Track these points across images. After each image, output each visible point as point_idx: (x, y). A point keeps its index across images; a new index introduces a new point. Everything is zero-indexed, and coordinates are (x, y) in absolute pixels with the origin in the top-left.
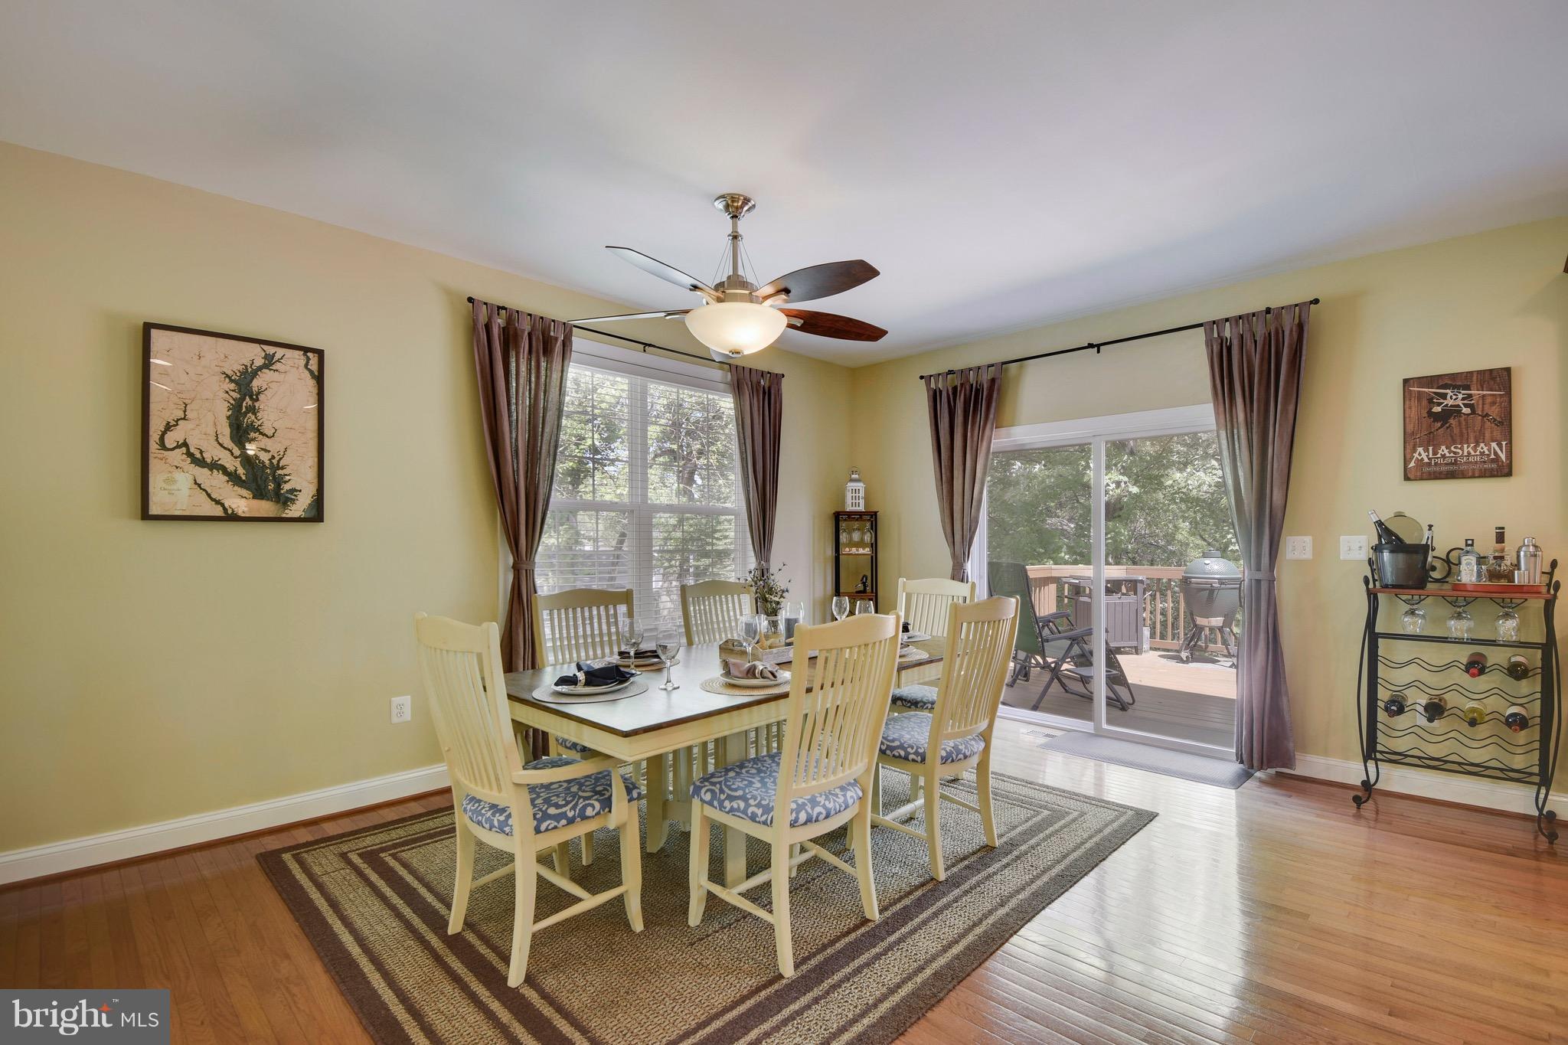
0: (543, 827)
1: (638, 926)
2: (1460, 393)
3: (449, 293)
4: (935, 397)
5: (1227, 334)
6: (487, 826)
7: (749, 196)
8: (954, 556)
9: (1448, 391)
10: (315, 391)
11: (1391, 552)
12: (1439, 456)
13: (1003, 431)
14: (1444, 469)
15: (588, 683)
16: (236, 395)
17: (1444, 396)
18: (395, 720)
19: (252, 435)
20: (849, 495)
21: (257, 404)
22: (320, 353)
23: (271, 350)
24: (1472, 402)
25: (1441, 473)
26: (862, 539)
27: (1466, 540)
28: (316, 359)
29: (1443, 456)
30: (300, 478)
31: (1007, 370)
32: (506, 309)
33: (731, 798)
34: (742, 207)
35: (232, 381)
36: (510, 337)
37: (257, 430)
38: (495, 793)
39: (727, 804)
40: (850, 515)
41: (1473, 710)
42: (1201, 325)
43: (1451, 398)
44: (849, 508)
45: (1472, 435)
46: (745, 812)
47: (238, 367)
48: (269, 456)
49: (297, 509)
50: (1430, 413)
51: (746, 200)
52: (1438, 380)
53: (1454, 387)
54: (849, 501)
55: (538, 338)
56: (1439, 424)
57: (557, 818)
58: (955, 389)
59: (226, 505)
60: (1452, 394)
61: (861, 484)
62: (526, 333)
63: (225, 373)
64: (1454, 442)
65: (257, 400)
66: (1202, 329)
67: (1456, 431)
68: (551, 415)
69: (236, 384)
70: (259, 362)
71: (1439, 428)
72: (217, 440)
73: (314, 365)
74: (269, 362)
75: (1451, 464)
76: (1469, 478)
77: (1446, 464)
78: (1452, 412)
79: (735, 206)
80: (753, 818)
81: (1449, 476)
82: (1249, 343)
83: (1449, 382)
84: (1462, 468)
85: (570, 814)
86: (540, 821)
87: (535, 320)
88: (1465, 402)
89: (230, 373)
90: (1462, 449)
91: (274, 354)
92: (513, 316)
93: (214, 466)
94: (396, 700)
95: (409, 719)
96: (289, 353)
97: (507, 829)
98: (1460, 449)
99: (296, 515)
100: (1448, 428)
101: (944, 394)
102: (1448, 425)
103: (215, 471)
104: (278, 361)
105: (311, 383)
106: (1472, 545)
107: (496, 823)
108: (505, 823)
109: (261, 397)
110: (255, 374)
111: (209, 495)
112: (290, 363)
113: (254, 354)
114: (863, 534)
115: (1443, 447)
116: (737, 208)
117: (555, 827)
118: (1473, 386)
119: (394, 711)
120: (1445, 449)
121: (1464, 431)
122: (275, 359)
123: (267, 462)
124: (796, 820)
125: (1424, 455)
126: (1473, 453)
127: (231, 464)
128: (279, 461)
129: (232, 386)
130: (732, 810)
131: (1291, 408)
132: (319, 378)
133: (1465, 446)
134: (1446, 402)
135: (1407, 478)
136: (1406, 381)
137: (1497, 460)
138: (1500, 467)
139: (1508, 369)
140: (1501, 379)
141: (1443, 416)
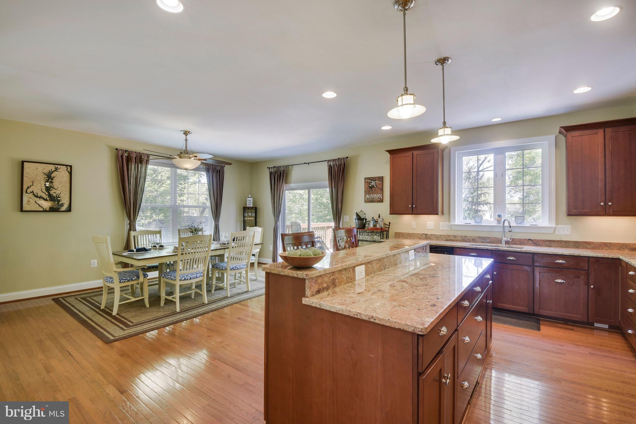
0: (121, 281)
1: (148, 306)
2: (374, 182)
3: (110, 147)
4: (271, 173)
5: (331, 164)
6: (108, 282)
7: (190, 131)
8: (275, 220)
9: (372, 181)
10: (69, 176)
11: (358, 220)
13: (288, 185)
15: (137, 251)
16: (47, 179)
17: (371, 182)
18: (92, 266)
19: (51, 189)
20: (248, 202)
21: (53, 181)
22: (71, 166)
23: (57, 166)
25: (371, 201)
26: (252, 215)
27: (373, 217)
28: (70, 168)
29: (371, 197)
30: (65, 200)
31: (289, 168)
32: (128, 151)
33: (168, 276)
34: (188, 134)
35: (46, 175)
36: (129, 159)
37: (53, 188)
38: (110, 274)
39: (167, 277)
40: (248, 208)
42: (326, 161)
44: (248, 206)
45: (376, 192)
46: (170, 278)
47: (48, 171)
48: (56, 194)
49: (64, 208)
50: (369, 186)
51: (189, 132)
52: (371, 179)
54: (248, 204)
55: (138, 159)
57: (125, 280)
58: (275, 172)
59: (44, 208)
61: (252, 198)
62: (134, 158)
63: (44, 173)
65: (53, 179)
66: (326, 162)
67: (374, 191)
68: (142, 180)
69: (47, 176)
70: (53, 169)
72: (41, 191)
73: (69, 170)
74: (56, 169)
76: (375, 202)
77: (372, 199)
78: (373, 187)
79: (186, 133)
80: (172, 279)
82: (335, 166)
84: (374, 200)
85: (128, 279)
86: (121, 280)
87: (137, 154)
88: (375, 184)
89: (45, 173)
91: (58, 167)
92: (130, 153)
93: (41, 197)
94: (92, 261)
95: (97, 266)
96: (62, 167)
97: (113, 282)
98: (374, 195)
99: (63, 210)
100: (372, 190)
101: (273, 173)
103: (41, 199)
104: (59, 169)
105: (68, 174)
107: (110, 281)
108: (113, 281)
109: (54, 179)
110: (52, 173)
111: (39, 205)
112: (62, 169)
113: (52, 167)
114: (252, 213)
116: (187, 134)
117: (124, 282)
118: (377, 181)
119: (92, 264)
120: (371, 195)
122: (58, 168)
123: (55, 196)
124: (181, 279)
125: (368, 196)
126: (376, 196)
127: (45, 197)
128: (59, 196)
129: (46, 176)
130: (168, 278)
131: (342, 183)
132: (71, 173)
134: (372, 184)
135: (365, 202)
136: (365, 178)
137: (380, 198)
138: (381, 200)
139: (383, 177)
140: (381, 179)
141: (371, 187)
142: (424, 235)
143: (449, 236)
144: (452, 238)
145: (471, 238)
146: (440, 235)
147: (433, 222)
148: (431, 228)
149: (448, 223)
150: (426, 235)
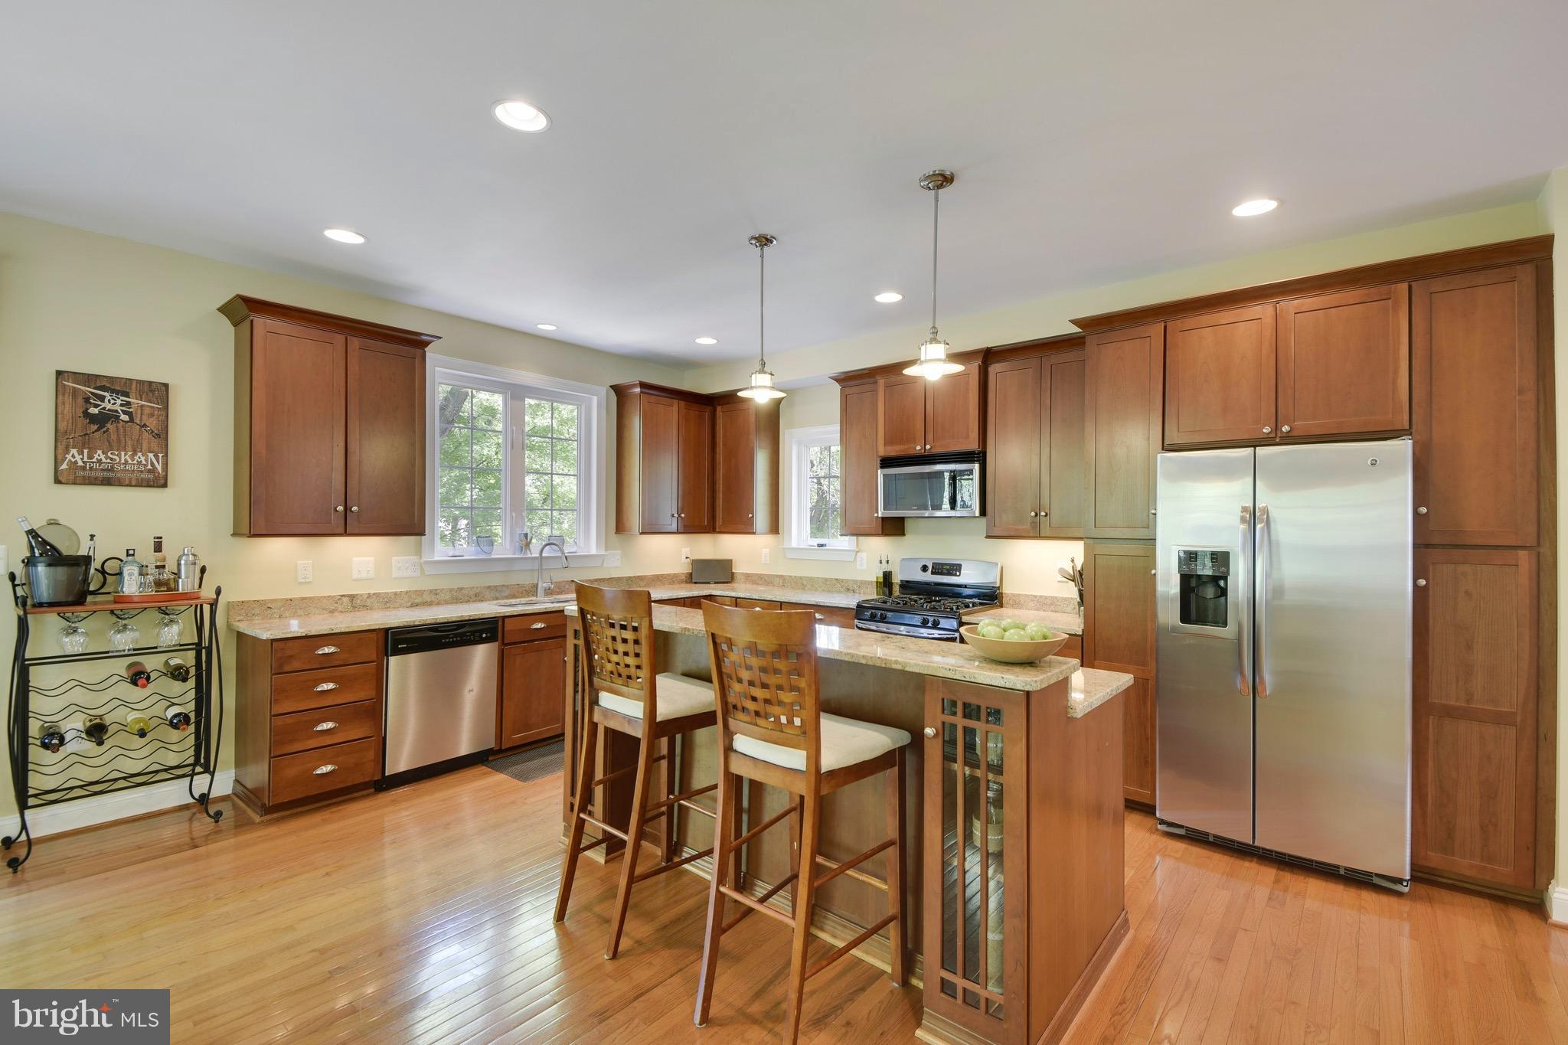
2: (119, 398)
12: (94, 460)
14: (100, 474)
24: (131, 410)
25: (96, 479)
27: (127, 550)
29: (100, 461)
41: (139, 720)
43: (109, 401)
45: (129, 443)
52: (96, 380)
53: (113, 392)
56: (96, 427)
60: (110, 398)
64: (111, 448)
67: (114, 437)
71: (96, 431)
75: (107, 470)
76: (125, 486)
77: (102, 470)
81: (105, 482)
83: (108, 385)
84: (119, 475)
88: (124, 408)
90: (119, 456)
98: (117, 455)
100: (104, 432)
102: (105, 429)
106: (133, 555)
115: (100, 452)
120: (101, 454)
121: (122, 438)
125: (78, 458)
126: (130, 462)
133: (123, 453)
134: (103, 405)
135: (58, 481)
136: (59, 373)
137: (153, 471)
138: (157, 478)
139: (166, 386)
140: (159, 393)
141: (103, 420)
142: (345, 599)
143: (420, 593)
144: (427, 598)
145: (472, 593)
146: (395, 594)
147: (372, 559)
148: (364, 575)
149: (414, 558)
150: (352, 597)
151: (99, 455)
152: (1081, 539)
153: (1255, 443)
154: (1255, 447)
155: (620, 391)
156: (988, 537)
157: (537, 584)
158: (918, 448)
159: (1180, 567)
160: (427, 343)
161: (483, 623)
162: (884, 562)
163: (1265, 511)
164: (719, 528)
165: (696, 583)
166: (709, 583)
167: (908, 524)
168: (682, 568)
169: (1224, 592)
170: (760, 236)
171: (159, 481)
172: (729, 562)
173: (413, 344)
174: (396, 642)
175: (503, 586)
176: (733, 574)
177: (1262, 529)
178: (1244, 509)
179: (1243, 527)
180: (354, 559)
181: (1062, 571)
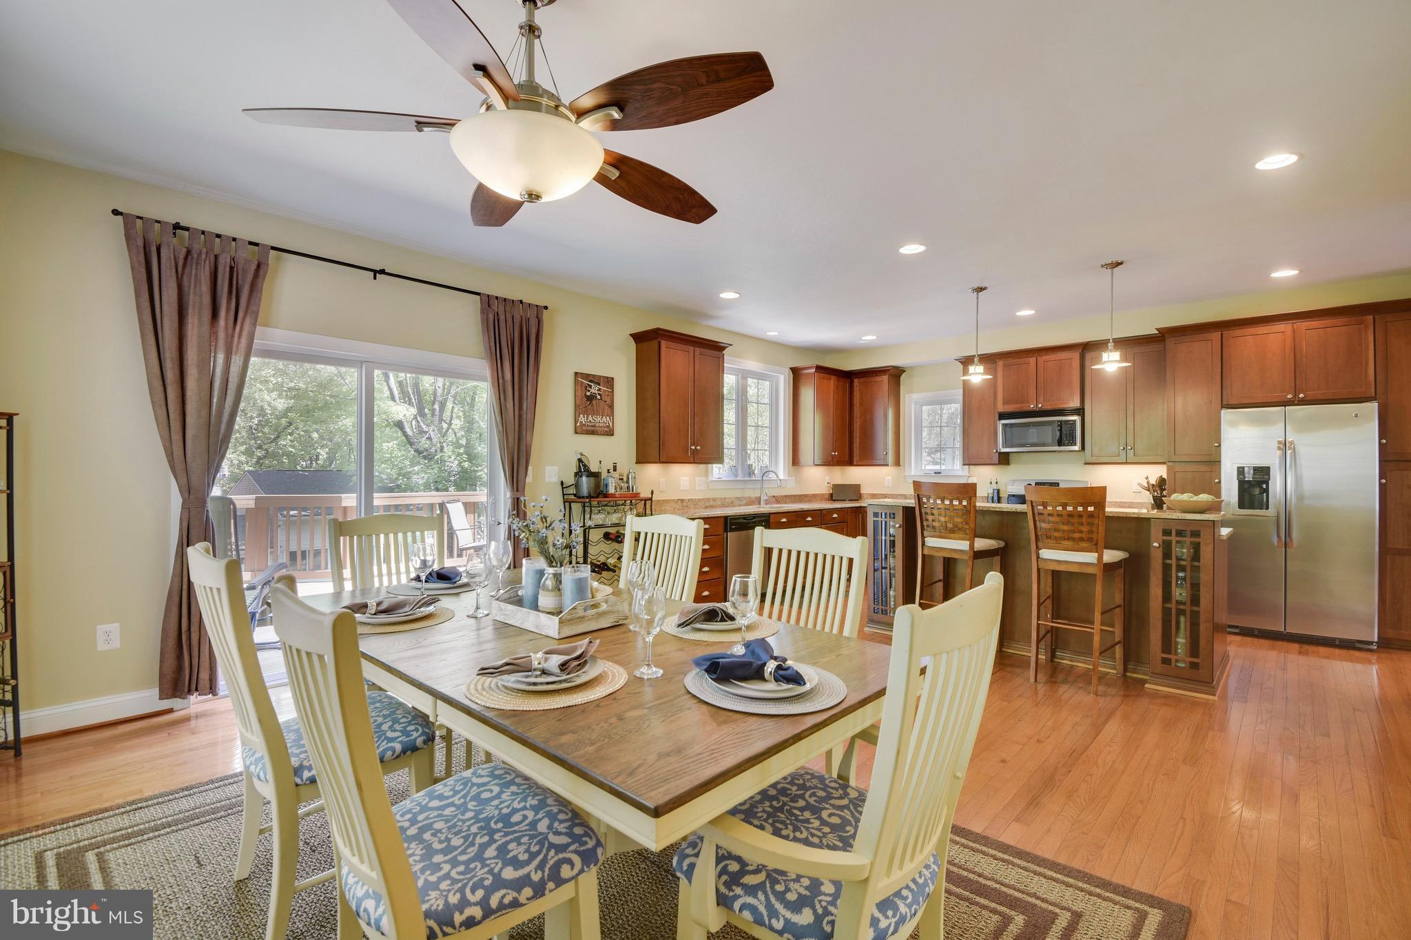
2: (596, 386)
5: (496, 309)
9: (592, 384)
11: (588, 476)
14: (591, 429)
17: (591, 387)
24: (600, 393)
25: (590, 432)
27: (607, 469)
29: (590, 421)
42: (477, 294)
43: (593, 388)
45: (600, 411)
50: (584, 395)
52: (589, 377)
53: (595, 383)
56: (589, 403)
60: (593, 386)
64: (594, 414)
67: (595, 408)
71: (589, 405)
75: (593, 426)
76: (599, 436)
77: (591, 427)
78: (593, 397)
81: (593, 434)
83: (593, 379)
84: (597, 430)
88: (598, 392)
90: (597, 418)
100: (592, 405)
101: (166, 254)
106: (609, 472)
115: (590, 416)
118: (600, 384)
121: (598, 409)
125: (582, 419)
126: (601, 421)
134: (591, 390)
135: (576, 432)
136: (575, 373)
137: (608, 427)
138: (610, 430)
139: (613, 378)
140: (609, 382)
141: (591, 398)
143: (709, 500)
144: (712, 503)
145: (729, 501)
146: (699, 500)
147: (688, 478)
148: (685, 488)
149: (704, 478)
150: (681, 500)
151: (590, 418)
152: (1164, 463)
153: (1285, 403)
154: (1285, 406)
155: (796, 372)
156: (1086, 464)
157: (760, 497)
158: (1032, 406)
159: (1238, 476)
160: (724, 348)
161: (762, 517)
162: (994, 483)
163: (1292, 443)
164: (857, 462)
165: (835, 500)
166: (845, 500)
167: (1012, 457)
168: (825, 490)
169: (1267, 491)
170: (978, 288)
171: (610, 433)
172: (858, 486)
173: (717, 348)
174: (732, 524)
175: (743, 497)
176: (861, 494)
177: (1291, 453)
178: (1280, 442)
179: (1279, 452)
180: (682, 478)
181: (1139, 484)
